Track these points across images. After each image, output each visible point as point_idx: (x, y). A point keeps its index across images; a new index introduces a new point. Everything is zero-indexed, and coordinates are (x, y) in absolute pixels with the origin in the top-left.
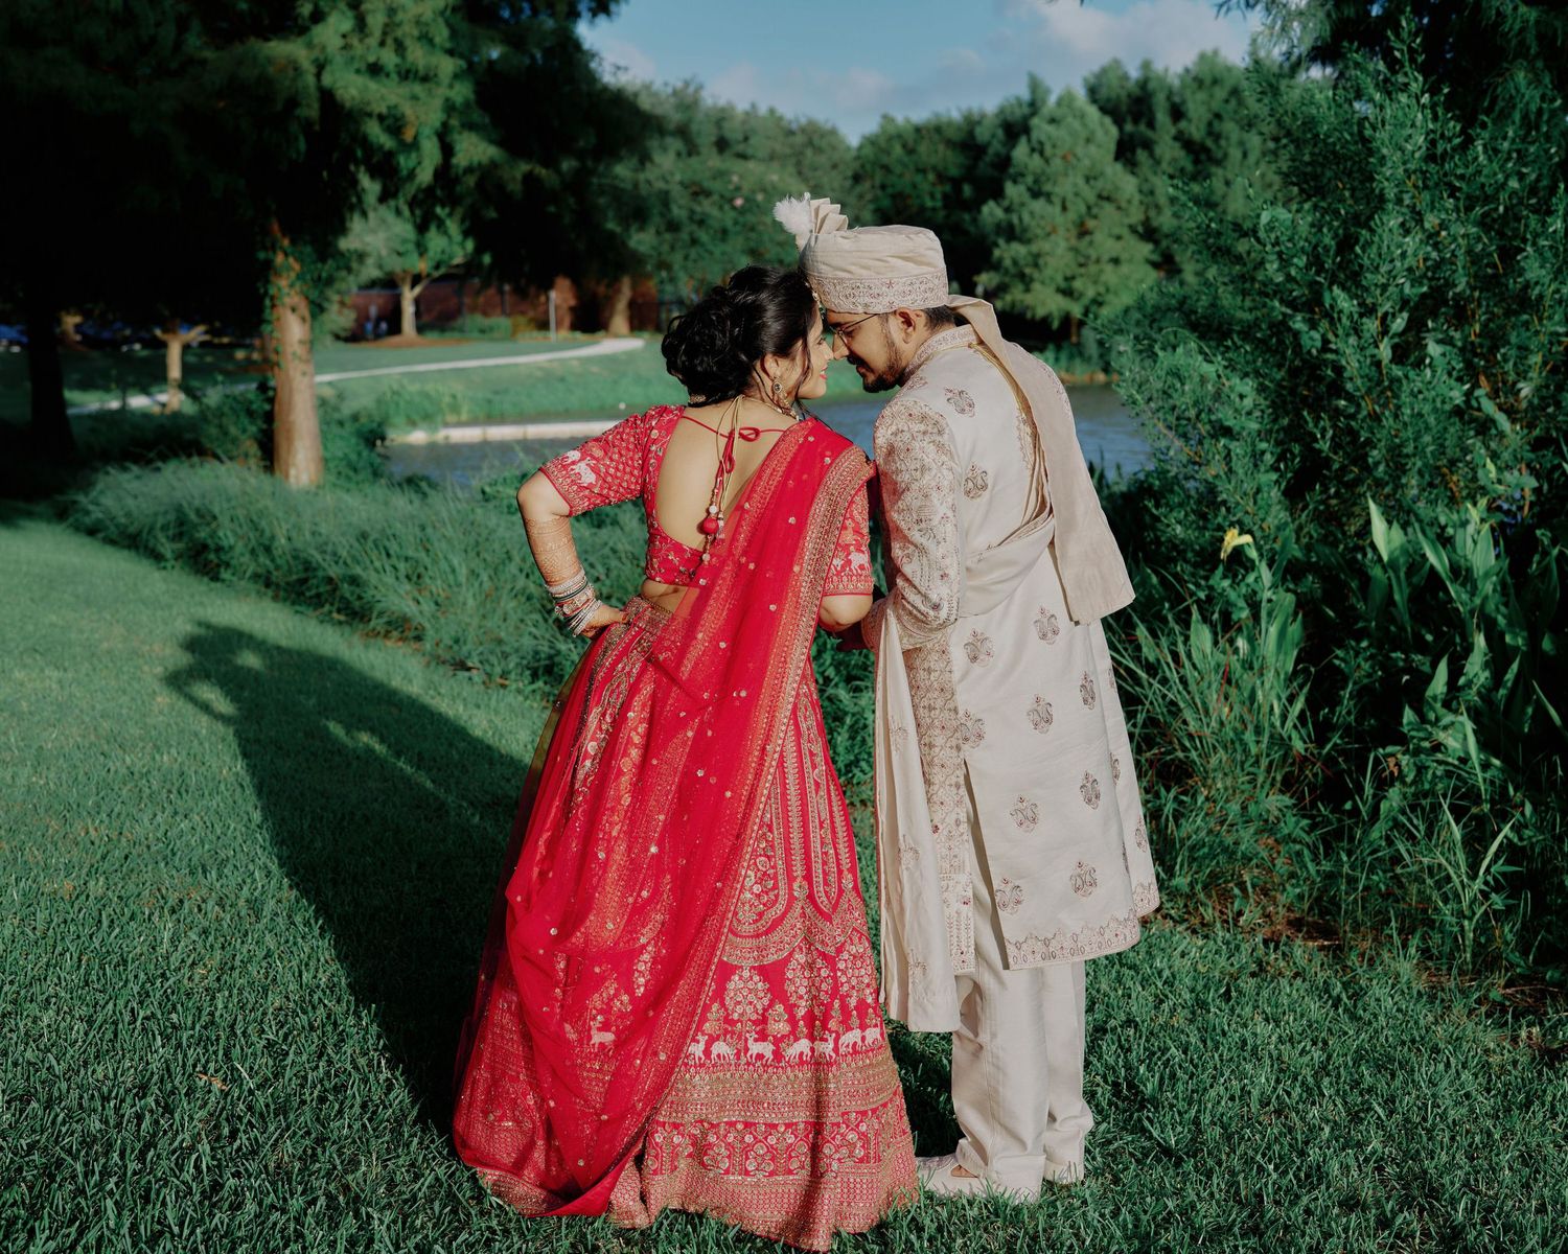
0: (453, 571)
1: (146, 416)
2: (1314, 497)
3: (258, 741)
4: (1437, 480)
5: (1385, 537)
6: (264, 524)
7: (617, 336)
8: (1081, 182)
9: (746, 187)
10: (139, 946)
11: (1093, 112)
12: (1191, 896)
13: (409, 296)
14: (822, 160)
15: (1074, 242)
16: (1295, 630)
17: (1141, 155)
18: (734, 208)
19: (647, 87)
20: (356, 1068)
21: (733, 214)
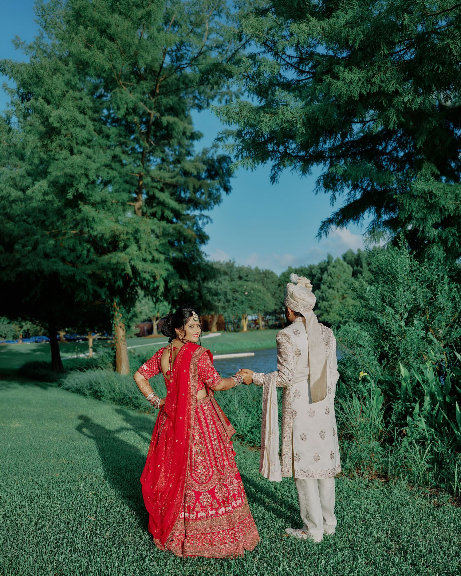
0: (163, 394)
1: (83, 359)
2: (384, 362)
3: (109, 438)
4: (418, 356)
5: (403, 371)
6: (113, 385)
7: (213, 332)
8: (342, 283)
9: (248, 289)
10: (75, 488)
11: (345, 264)
12: (350, 469)
13: (155, 323)
14: (269, 281)
15: (341, 301)
16: (381, 398)
17: (359, 275)
18: (245, 295)
19: (219, 262)
20: (128, 514)
21: (245, 297)
